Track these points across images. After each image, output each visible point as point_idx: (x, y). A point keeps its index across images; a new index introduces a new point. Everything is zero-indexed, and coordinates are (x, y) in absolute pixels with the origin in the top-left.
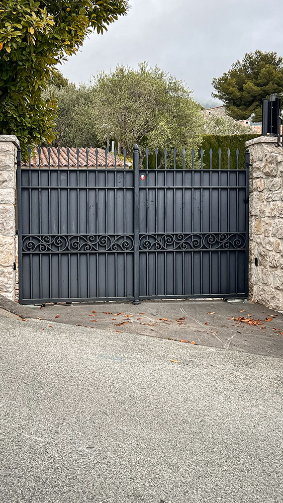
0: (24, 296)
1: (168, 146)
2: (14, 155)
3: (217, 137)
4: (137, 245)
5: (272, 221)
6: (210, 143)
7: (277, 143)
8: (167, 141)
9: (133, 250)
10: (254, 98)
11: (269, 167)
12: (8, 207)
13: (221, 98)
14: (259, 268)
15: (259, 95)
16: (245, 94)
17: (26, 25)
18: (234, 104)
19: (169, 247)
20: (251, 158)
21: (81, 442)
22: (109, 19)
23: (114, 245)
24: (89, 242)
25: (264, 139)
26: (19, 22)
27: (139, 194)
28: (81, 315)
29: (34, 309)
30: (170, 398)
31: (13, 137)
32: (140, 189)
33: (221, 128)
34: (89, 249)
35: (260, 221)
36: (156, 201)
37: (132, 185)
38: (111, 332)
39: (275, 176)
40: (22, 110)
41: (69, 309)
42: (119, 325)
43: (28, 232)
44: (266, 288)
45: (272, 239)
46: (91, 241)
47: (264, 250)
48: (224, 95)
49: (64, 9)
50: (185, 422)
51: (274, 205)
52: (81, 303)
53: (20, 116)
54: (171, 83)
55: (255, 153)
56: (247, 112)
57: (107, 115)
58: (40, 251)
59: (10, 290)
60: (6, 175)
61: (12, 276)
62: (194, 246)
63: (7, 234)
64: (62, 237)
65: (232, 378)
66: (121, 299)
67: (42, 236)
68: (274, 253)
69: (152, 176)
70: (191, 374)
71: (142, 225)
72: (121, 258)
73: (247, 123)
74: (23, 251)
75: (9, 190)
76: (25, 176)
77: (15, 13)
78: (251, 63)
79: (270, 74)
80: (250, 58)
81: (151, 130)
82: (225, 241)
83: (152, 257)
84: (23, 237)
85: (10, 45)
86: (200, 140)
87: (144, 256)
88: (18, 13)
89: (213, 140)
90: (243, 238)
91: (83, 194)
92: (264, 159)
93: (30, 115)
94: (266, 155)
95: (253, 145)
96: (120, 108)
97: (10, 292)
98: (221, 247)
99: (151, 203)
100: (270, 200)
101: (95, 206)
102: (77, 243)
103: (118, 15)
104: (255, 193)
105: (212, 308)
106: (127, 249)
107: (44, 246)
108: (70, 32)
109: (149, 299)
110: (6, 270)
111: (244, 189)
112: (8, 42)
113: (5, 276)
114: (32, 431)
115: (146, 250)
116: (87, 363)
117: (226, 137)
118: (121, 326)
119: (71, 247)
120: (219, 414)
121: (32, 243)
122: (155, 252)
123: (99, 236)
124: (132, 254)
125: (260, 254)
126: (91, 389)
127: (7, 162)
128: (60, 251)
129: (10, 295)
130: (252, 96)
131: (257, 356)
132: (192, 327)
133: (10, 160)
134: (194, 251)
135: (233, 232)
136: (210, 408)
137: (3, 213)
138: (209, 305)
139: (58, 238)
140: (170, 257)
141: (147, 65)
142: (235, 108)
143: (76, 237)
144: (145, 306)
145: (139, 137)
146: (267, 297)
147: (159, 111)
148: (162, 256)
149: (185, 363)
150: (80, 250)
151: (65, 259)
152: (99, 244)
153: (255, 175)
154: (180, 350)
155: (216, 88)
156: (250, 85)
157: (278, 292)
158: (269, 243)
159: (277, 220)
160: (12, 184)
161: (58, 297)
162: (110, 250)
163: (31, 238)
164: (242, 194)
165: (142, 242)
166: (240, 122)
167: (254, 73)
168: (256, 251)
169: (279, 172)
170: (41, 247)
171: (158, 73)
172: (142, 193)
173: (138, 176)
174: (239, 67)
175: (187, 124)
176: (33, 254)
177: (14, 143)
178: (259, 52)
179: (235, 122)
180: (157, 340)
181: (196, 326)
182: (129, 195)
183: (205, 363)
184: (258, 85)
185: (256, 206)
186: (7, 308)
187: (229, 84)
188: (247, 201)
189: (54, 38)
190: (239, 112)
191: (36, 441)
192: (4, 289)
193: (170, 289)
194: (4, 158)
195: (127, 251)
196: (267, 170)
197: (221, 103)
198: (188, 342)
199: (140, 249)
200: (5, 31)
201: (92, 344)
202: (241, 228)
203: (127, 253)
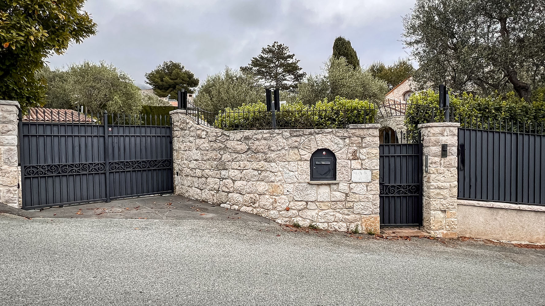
0: (27, 204)
1: (120, 110)
2: (17, 114)
3: (150, 107)
4: (107, 168)
5: (185, 153)
6: (146, 110)
7: (186, 113)
8: (119, 108)
9: (105, 171)
10: (170, 86)
11: (182, 125)
12: (12, 147)
13: (150, 84)
14: (179, 177)
15: (173, 84)
16: (164, 83)
17: (28, 34)
18: (159, 88)
19: (127, 168)
20: (173, 120)
21: (89, 276)
22: (84, 36)
23: (93, 169)
24: (75, 168)
25: (179, 111)
26: (22, 31)
27: (108, 139)
28: (71, 212)
29: (35, 212)
30: (137, 247)
31: (16, 103)
32: (109, 136)
33: (152, 101)
34: (75, 172)
35: (179, 153)
36: (119, 143)
37: (103, 134)
38: (94, 219)
39: (186, 130)
40: (21, 85)
41: (62, 210)
42: (99, 215)
43: (29, 163)
44: (183, 187)
45: (185, 162)
46: (76, 167)
47: (181, 167)
48: (152, 83)
49: (54, 27)
50: (147, 256)
51: (185, 144)
52: (70, 205)
53: (19, 89)
54: (121, 75)
55: (175, 118)
56: (166, 94)
57: (78, 90)
58: (38, 175)
59: (16, 201)
60: (10, 127)
61: (16, 192)
62: (143, 167)
63: (12, 165)
64: (55, 166)
65: (169, 232)
66: (98, 200)
67: (40, 166)
68: (187, 169)
69: (116, 129)
70: (147, 233)
71: (111, 156)
72: (97, 176)
73: (166, 99)
74: (25, 175)
75: (13, 137)
76: (26, 128)
77: (19, 25)
78: (167, 67)
79: (178, 74)
80: (167, 64)
81: (109, 100)
82: (160, 164)
83: (117, 174)
84: (25, 167)
85: (14, 44)
86: (141, 108)
87: (113, 174)
88: (21, 25)
89: (148, 109)
90: (170, 162)
91: (70, 139)
92: (180, 121)
93: (28, 89)
94: (181, 119)
95: (174, 113)
96: (87, 86)
97: (16, 203)
98: (158, 167)
99: (116, 144)
100: (184, 142)
101: (78, 146)
102: (67, 169)
103: (90, 35)
104: (175, 138)
105: (154, 200)
106: (101, 171)
107: (42, 171)
108: (58, 41)
109: (116, 199)
110: (11, 189)
111: (170, 136)
112: (13, 42)
113: (11, 193)
114: (55, 276)
115: (113, 171)
116: (83, 236)
117: (155, 107)
118: (101, 215)
119: (62, 171)
120: (165, 249)
121: (32, 170)
122: (119, 172)
123: (82, 164)
124: (105, 173)
125: (179, 169)
126: (89, 249)
127: (12, 119)
128: (54, 174)
129: (16, 205)
130: (169, 85)
131: (181, 220)
132: (145, 211)
133: (14, 118)
134: (142, 170)
135: (164, 159)
136: (160, 247)
137: (8, 151)
138: (152, 199)
139: (52, 166)
140: (129, 174)
141: (105, 62)
142: (159, 91)
143: (66, 165)
144: (114, 203)
145: (100, 104)
146: (184, 191)
147: (114, 90)
148: (124, 173)
149: (143, 229)
150: (68, 173)
151: (57, 179)
152: (82, 169)
153: (175, 129)
154: (139, 223)
155: (148, 78)
156: (167, 78)
157: (190, 188)
158: (184, 163)
159: (187, 152)
160: (16, 132)
161: (53, 203)
162: (90, 172)
163: (31, 167)
164: (168, 139)
165: (111, 167)
166: (162, 98)
167: (169, 73)
168: (177, 168)
169: (188, 128)
170: (39, 172)
171: (113, 68)
172: (110, 139)
173: (107, 129)
174: (161, 68)
175: (132, 98)
176: (33, 177)
177: (17, 106)
178: (171, 61)
179: (159, 98)
180: (124, 219)
181: (146, 210)
182: (102, 139)
183: (154, 228)
184: (172, 79)
185: (176, 145)
186: (15, 213)
187: (155, 77)
188: (171, 143)
189: (47, 43)
190: (162, 93)
191: (59, 281)
192: (10, 202)
193: (129, 191)
194: (9, 115)
195: (101, 172)
196: (181, 126)
197: (151, 87)
198: (143, 218)
199: (110, 170)
200: (11, 36)
201: (84, 226)
202: (169, 156)
203: (101, 173)
